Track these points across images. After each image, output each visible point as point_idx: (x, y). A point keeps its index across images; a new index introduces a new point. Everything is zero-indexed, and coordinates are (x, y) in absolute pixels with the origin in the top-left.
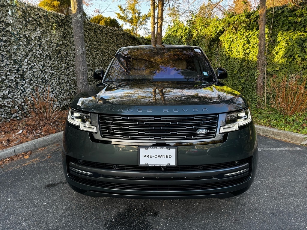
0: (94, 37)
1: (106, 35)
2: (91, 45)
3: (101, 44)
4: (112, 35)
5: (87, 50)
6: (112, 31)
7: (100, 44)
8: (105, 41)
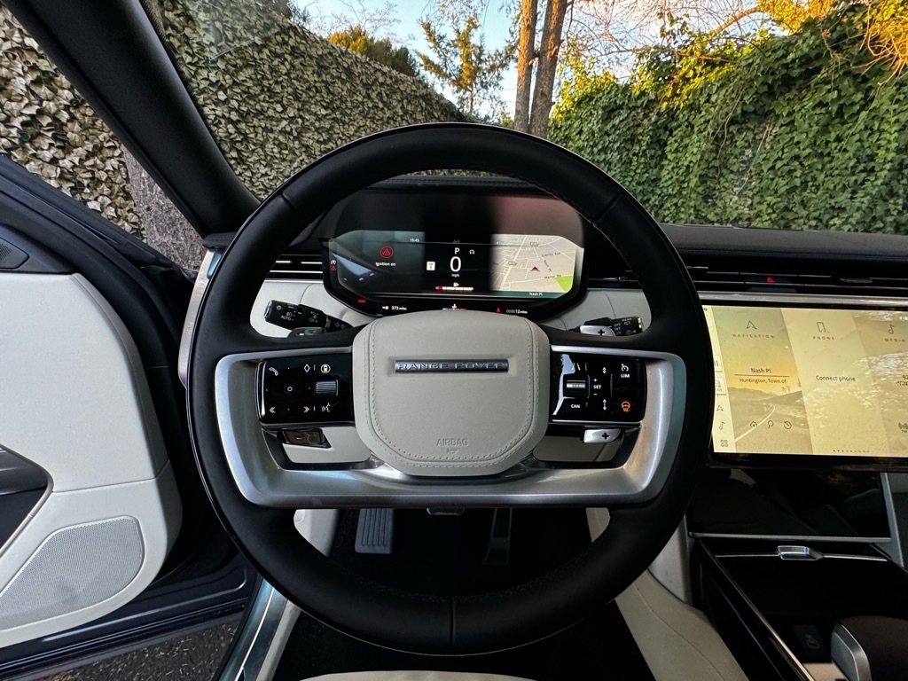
0: (316, 88)
1: (368, 89)
2: (301, 117)
3: (347, 120)
4: (387, 95)
5: (283, 132)
6: (389, 82)
7: (339, 116)
8: (363, 112)
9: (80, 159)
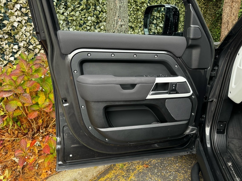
9: (70, 12)
